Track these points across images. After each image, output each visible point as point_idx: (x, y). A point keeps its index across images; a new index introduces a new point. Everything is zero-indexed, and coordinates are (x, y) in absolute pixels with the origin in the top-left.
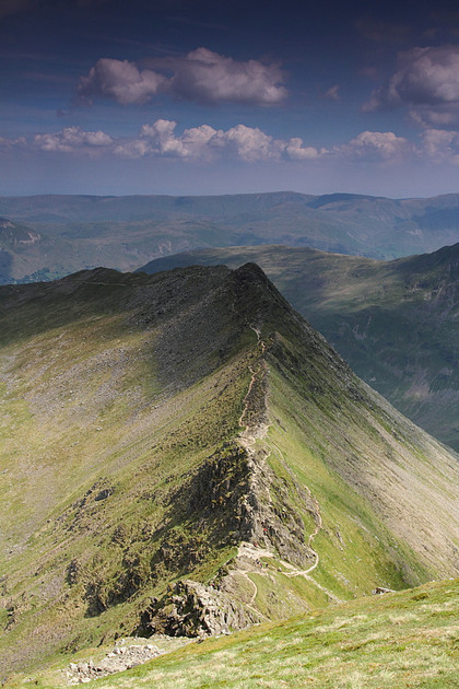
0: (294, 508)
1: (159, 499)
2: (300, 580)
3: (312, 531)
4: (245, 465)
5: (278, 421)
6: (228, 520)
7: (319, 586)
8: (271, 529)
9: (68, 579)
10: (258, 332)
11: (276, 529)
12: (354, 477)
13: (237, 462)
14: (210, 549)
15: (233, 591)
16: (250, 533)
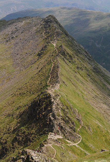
0: (71, 118)
1: (15, 116)
2: (74, 147)
3: (78, 127)
4: (50, 101)
5: (64, 82)
6: (44, 124)
7: (82, 149)
10: (55, 45)
11: (64, 127)
12: (96, 104)
13: (47, 100)
14: (36, 136)
15: (46, 153)
16: (53, 129)
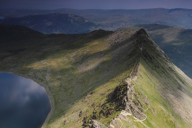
0: (141, 102)
1: (105, 96)
2: (139, 123)
3: (146, 109)
4: (126, 88)
5: (141, 76)
6: (120, 103)
7: (145, 125)
8: (132, 107)
9: (79, 115)
10: (141, 49)
11: (133, 107)
12: (164, 94)
13: (125, 87)
14: (114, 111)
15: (115, 124)
16: (125, 108)
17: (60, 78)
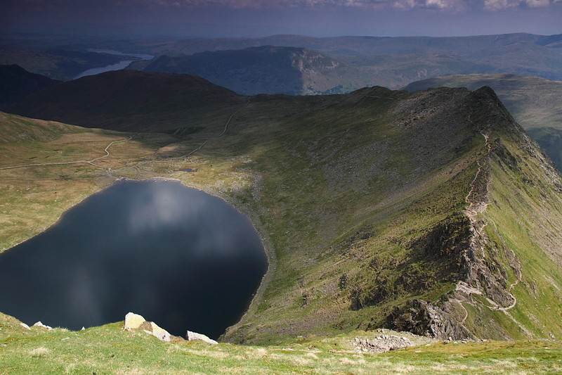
0: (501, 264)
1: (403, 244)
3: (512, 282)
4: (467, 229)
5: (495, 202)
6: (451, 265)
7: (514, 320)
8: (482, 276)
9: (340, 285)
10: (486, 137)
11: (486, 276)
12: (551, 248)
13: (462, 226)
14: (436, 282)
15: (450, 312)
16: (466, 276)
17: (284, 198)
